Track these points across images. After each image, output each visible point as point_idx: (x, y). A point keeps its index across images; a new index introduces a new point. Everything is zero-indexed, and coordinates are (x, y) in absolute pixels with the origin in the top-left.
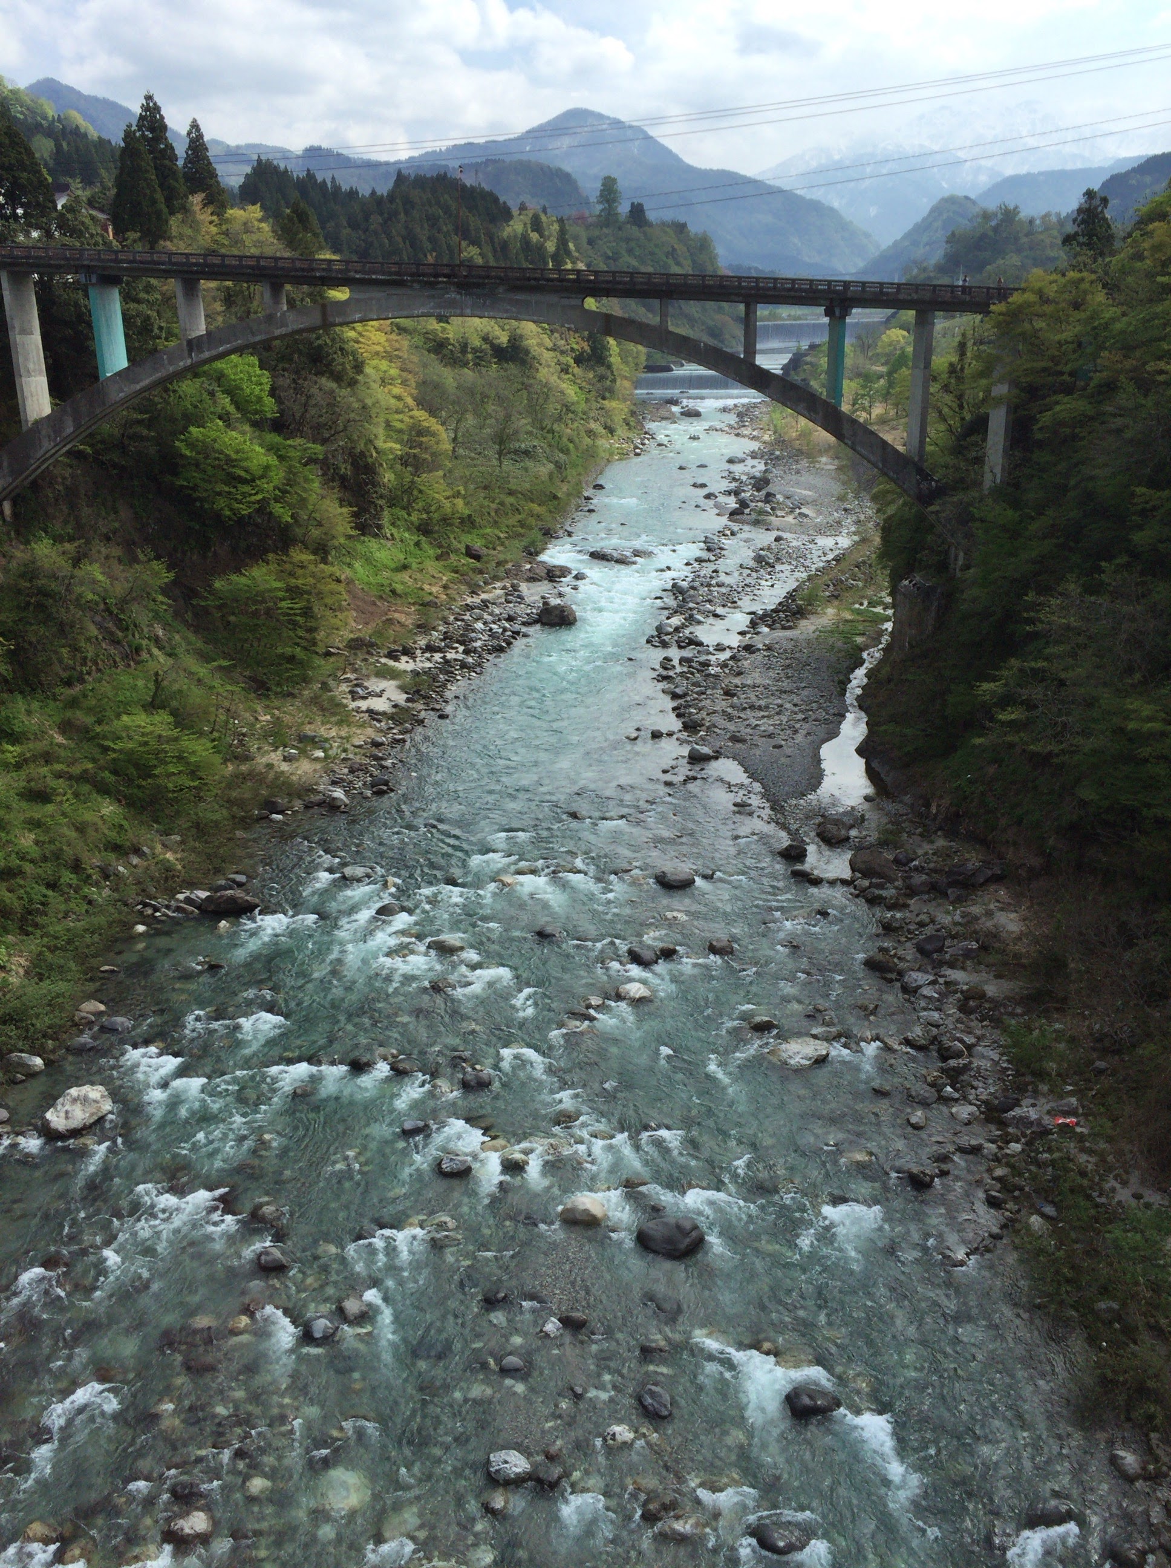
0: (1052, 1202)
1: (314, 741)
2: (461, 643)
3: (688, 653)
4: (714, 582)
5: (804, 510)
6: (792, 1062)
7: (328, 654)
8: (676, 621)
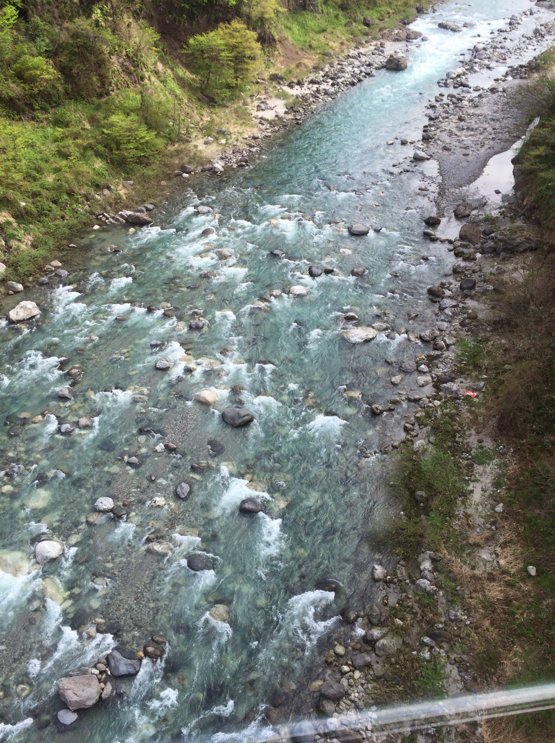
0: (437, 435)
1: (222, 133)
3: (456, 91)
4: (500, 46)
6: (352, 339)
8: (462, 70)
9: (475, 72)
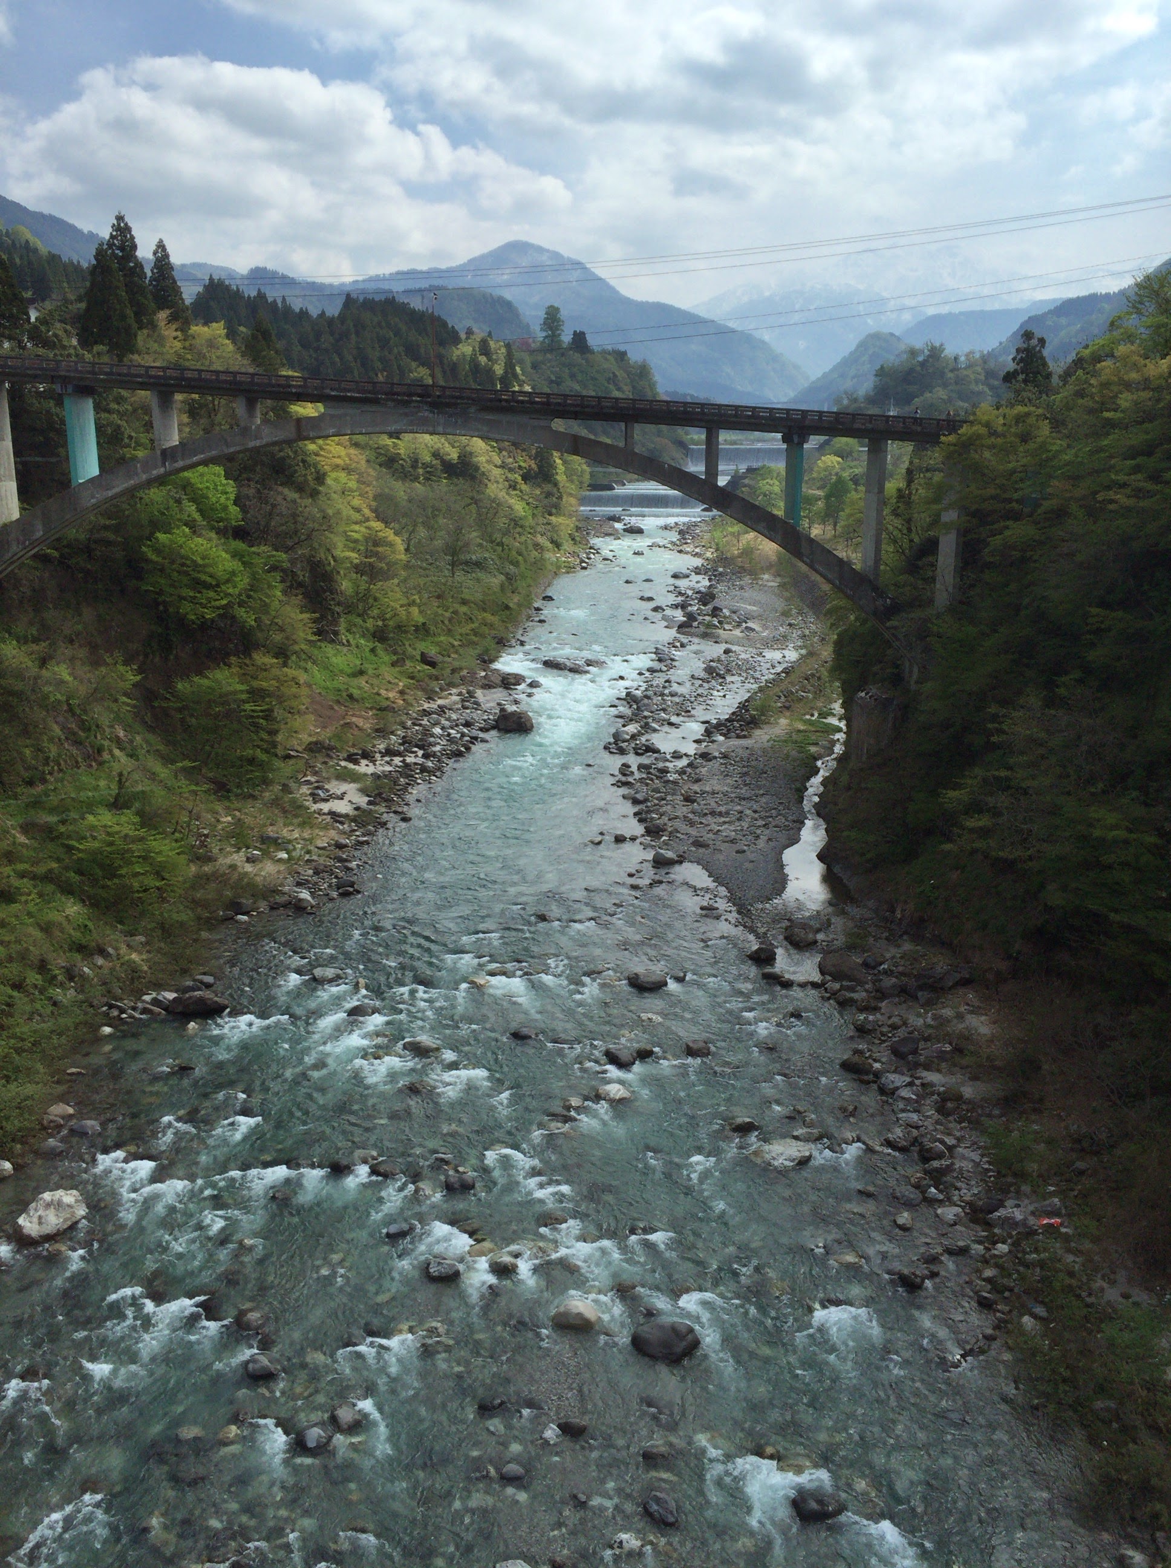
0: (1042, 1302)
1: (277, 843)
2: (420, 747)
3: (645, 760)
4: (666, 691)
5: (750, 624)
6: (776, 1163)
7: (289, 757)
8: (632, 728)
9: (655, 730)
